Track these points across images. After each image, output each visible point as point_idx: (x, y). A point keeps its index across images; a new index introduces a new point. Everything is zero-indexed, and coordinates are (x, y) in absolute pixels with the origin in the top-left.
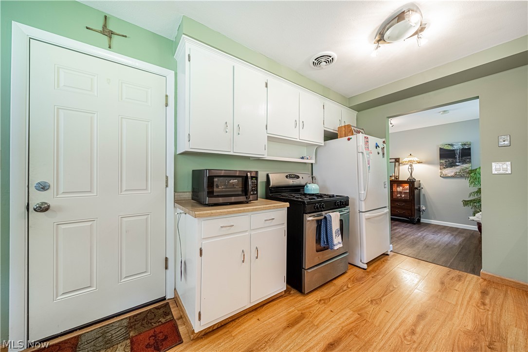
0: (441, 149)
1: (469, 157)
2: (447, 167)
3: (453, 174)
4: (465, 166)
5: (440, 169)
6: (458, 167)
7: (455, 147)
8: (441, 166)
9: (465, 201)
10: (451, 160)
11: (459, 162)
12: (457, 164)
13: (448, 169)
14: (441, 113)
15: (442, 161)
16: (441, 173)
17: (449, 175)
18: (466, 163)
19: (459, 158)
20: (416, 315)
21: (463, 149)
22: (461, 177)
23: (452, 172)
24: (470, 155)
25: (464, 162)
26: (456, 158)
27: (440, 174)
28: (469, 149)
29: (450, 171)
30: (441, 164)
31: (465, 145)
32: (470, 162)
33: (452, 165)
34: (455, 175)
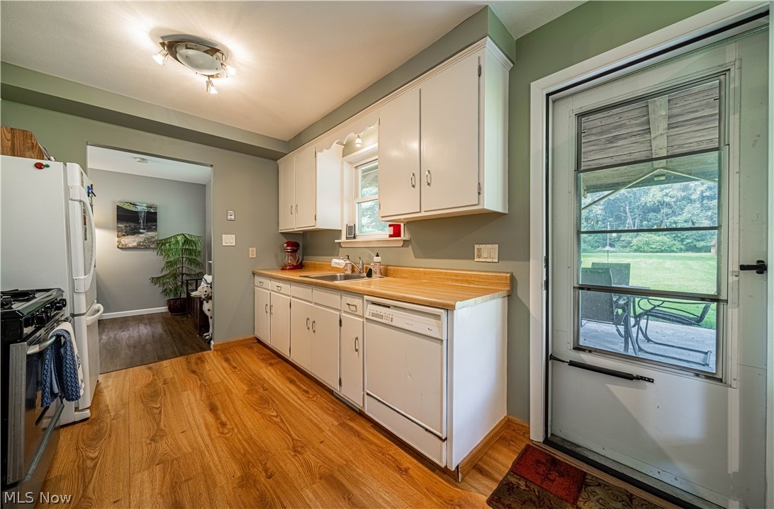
0: (119, 208)
1: (155, 224)
2: (127, 235)
3: (135, 244)
4: (151, 234)
5: (118, 236)
6: (142, 235)
7: (139, 209)
8: (118, 232)
9: (153, 278)
10: (133, 225)
11: (144, 229)
12: (141, 231)
13: (129, 237)
14: (138, 159)
15: (120, 225)
16: (119, 242)
17: (131, 245)
18: (152, 231)
19: (144, 223)
20: (208, 411)
21: (148, 213)
22: (146, 248)
23: (134, 241)
24: (155, 221)
25: (149, 229)
26: (139, 223)
27: (117, 244)
28: (156, 213)
29: (131, 241)
30: (119, 230)
31: (151, 207)
32: (155, 230)
33: (134, 232)
34: (139, 245)
